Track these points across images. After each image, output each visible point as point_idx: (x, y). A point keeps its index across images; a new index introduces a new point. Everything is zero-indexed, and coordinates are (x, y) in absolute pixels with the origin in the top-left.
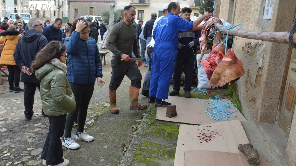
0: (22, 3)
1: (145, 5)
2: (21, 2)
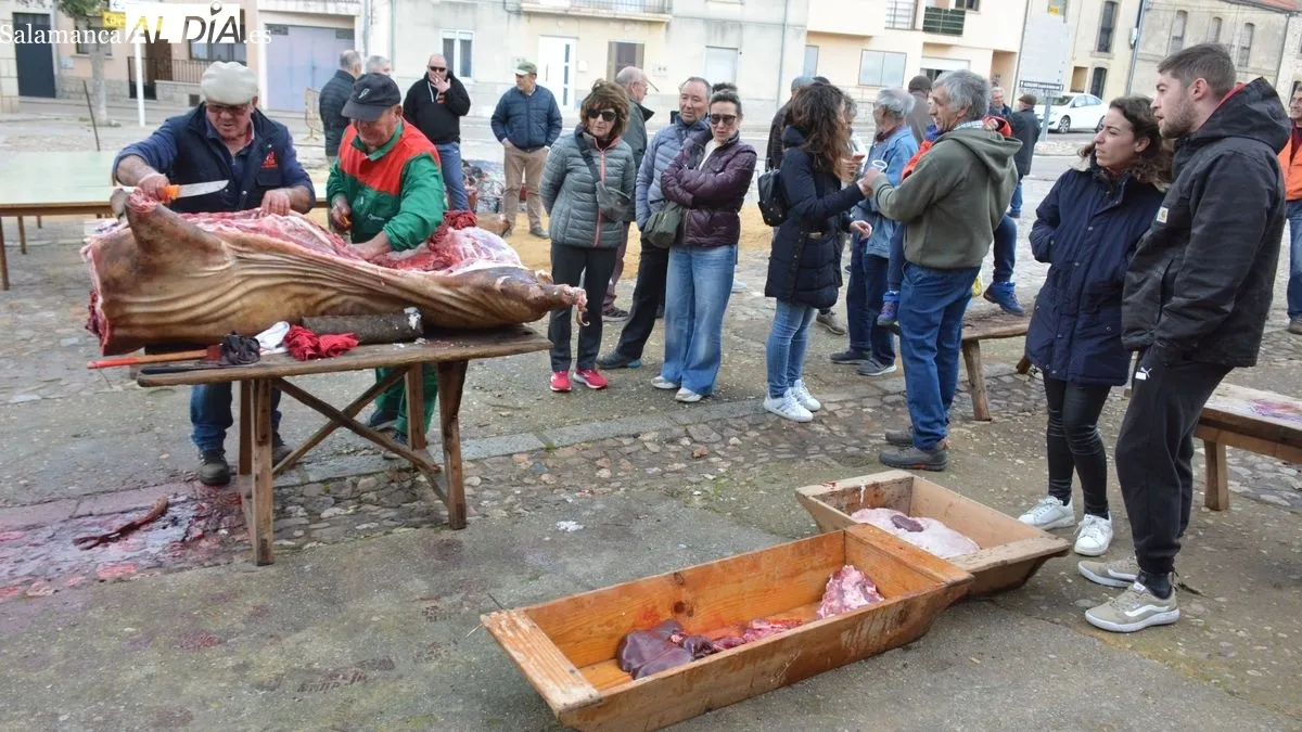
0: (1133, 47)
2: (1130, 40)
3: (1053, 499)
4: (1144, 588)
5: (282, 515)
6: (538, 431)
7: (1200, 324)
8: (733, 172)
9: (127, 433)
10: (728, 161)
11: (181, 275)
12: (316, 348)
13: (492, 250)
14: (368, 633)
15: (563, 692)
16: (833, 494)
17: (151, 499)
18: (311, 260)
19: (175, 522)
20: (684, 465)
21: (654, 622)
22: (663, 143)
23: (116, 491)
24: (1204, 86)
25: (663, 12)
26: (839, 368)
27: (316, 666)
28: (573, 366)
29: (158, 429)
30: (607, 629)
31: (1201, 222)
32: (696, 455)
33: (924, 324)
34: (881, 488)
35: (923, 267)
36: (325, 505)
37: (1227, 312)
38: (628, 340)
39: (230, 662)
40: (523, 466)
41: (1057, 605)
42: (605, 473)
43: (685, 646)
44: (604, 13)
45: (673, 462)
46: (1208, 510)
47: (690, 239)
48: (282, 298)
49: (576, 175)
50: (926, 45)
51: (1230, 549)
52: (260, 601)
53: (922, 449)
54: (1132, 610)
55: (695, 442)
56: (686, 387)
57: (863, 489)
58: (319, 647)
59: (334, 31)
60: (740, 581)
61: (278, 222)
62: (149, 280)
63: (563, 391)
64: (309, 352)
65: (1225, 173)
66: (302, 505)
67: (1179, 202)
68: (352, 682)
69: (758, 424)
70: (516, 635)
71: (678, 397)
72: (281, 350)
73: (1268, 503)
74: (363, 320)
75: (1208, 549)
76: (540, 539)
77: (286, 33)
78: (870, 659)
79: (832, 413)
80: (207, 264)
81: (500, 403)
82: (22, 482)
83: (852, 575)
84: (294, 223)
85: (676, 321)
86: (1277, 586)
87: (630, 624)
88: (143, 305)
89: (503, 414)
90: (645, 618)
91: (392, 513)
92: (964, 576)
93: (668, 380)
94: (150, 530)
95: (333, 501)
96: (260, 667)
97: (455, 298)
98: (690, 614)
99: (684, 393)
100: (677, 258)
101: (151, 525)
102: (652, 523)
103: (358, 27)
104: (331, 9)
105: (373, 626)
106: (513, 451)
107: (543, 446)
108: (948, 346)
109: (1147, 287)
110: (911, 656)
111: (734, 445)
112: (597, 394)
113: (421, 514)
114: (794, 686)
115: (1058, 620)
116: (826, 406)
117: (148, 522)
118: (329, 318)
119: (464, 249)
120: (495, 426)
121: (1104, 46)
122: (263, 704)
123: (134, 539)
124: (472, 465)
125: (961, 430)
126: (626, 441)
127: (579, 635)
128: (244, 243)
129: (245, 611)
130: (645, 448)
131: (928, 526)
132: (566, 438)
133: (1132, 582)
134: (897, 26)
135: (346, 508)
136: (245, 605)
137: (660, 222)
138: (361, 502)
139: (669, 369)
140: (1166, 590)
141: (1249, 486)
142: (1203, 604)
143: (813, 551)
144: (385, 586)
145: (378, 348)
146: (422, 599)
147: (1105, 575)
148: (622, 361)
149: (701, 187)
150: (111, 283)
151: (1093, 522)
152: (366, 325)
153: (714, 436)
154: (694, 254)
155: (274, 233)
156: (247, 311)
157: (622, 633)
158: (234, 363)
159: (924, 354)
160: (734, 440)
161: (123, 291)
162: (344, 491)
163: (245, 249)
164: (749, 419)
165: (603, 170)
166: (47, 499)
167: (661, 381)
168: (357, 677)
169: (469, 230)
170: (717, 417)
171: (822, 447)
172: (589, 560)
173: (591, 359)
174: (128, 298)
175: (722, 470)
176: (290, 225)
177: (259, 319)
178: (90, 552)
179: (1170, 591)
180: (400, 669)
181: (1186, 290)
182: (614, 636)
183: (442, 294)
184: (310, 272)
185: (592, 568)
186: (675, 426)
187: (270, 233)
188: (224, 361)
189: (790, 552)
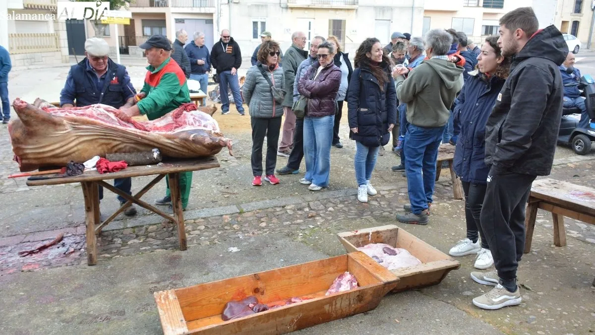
3: (468, 240)
4: (502, 287)
5: (111, 243)
6: (238, 204)
7: (512, 154)
8: (329, 81)
9: (59, 205)
10: (327, 75)
11: (45, 136)
12: (107, 168)
13: (202, 121)
14: (121, 297)
15: (173, 330)
16: (355, 236)
17: (56, 235)
18: (107, 128)
19: (63, 245)
20: (302, 221)
21: (243, 297)
22: (304, 68)
23: (43, 231)
24: (521, 32)
25: (354, 4)
26: (395, 173)
27: (92, 313)
28: (264, 174)
29: (72, 203)
30: (219, 300)
31: (514, 102)
32: (309, 216)
33: (415, 154)
34: (381, 234)
35: (414, 125)
36: (131, 238)
37: (527, 148)
38: (292, 161)
39: (56, 310)
40: (226, 221)
41: (453, 294)
42: (264, 225)
43: (254, 309)
44: (326, 6)
45: (297, 219)
46: (554, 246)
47: (311, 113)
48: (96, 145)
49: (261, 85)
50: (485, 14)
51: (557, 267)
52: (82, 282)
53: (416, 214)
54: (496, 298)
55: (311, 209)
56: (314, 183)
57: (371, 234)
58: (98, 304)
59: (204, 21)
60: (290, 279)
61: (93, 111)
62: (30, 138)
63: (257, 185)
64: (103, 170)
65: (526, 76)
66: (121, 238)
67: (506, 91)
68: (103, 321)
69: (345, 201)
70: (165, 302)
71: (310, 188)
72: (95, 169)
73: (589, 243)
74: (133, 155)
75: (546, 266)
76: (218, 255)
77: (184, 23)
78: (345, 319)
79: (383, 196)
80: (57, 131)
81: (226, 191)
82: (7, 227)
83: (348, 276)
84: (100, 111)
85: (309, 152)
86: (574, 287)
87: (230, 298)
88: (30, 149)
89: (225, 196)
90: (238, 295)
91: (159, 242)
92: (394, 279)
93: (307, 180)
94: (52, 249)
95: (135, 236)
96: (68, 312)
97: (174, 144)
98: (263, 293)
99: (313, 186)
100: (307, 122)
101: (53, 247)
102: (273, 249)
103: (215, 18)
104: (203, 11)
105: (124, 295)
106: (223, 214)
107: (238, 211)
108: (429, 163)
109: (493, 134)
110: (368, 317)
111: (330, 211)
112: (275, 186)
113: (172, 243)
114: (302, 330)
115: (450, 301)
116: (381, 192)
117: (51, 245)
118: (118, 154)
119: (188, 121)
120: (219, 202)
121: (578, 10)
122: (61, 329)
123: (45, 252)
124: (203, 220)
125: (445, 204)
126: (278, 209)
127: (204, 302)
128: (75, 121)
129: (73, 286)
130: (287, 212)
131: (400, 253)
132: (250, 207)
133: (497, 283)
134: (469, 5)
135: (140, 240)
136: (75, 284)
137: (297, 105)
138: (147, 237)
139: (308, 175)
140: (514, 288)
141: (582, 234)
142: (530, 296)
143: (330, 265)
144: (139, 276)
145: (137, 168)
146: (152, 283)
147: (482, 279)
148: (289, 171)
149: (313, 89)
150: (16, 140)
151: (485, 252)
152: (133, 157)
153: (322, 207)
154: (314, 120)
155: (91, 116)
156: (80, 152)
157: (226, 302)
158: (69, 175)
159: (414, 168)
160: (331, 209)
161: (22, 143)
162: (141, 232)
163: (76, 123)
164: (341, 199)
165: (273, 81)
166: (14, 234)
167: (304, 181)
168: (107, 319)
169: (193, 112)
170: (326, 197)
171: (372, 212)
172: (235, 266)
173: (272, 170)
174: (23, 146)
175: (319, 223)
176: (98, 112)
177: (86, 155)
178: (24, 258)
179: (516, 288)
180: (127, 315)
181: (506, 136)
182: (223, 303)
183: (167, 143)
184: (107, 134)
185: (235, 270)
186: (304, 202)
187: (89, 116)
188: (65, 174)
189: (317, 265)
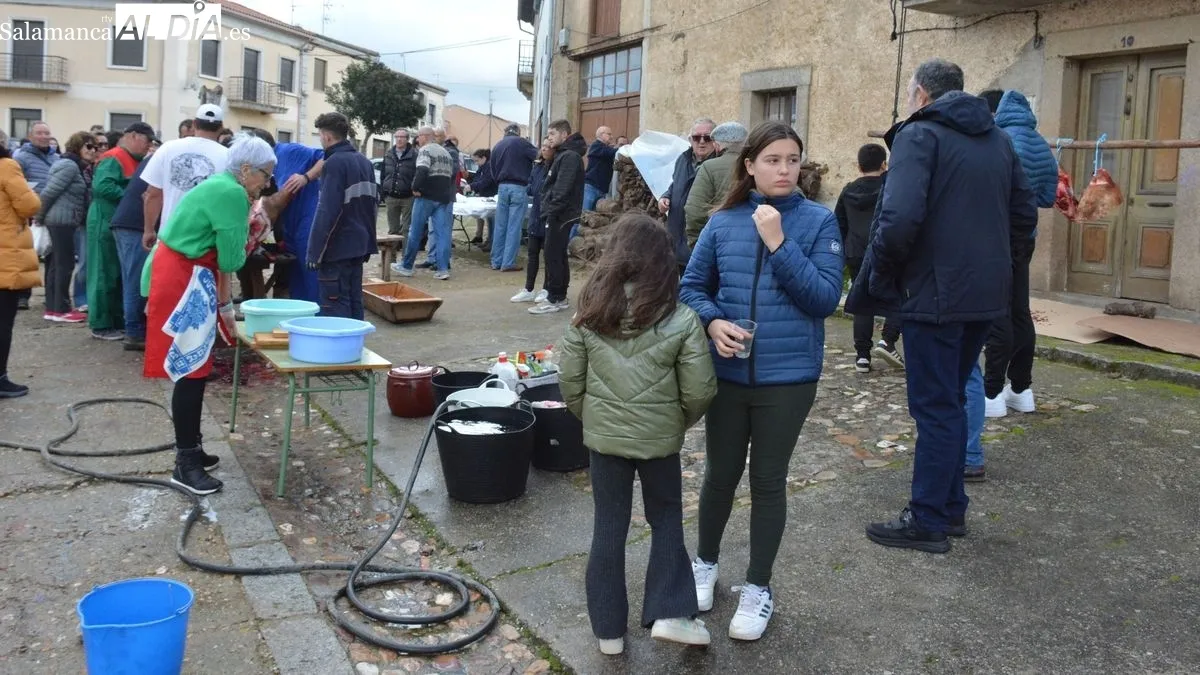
1: (45, 87)
